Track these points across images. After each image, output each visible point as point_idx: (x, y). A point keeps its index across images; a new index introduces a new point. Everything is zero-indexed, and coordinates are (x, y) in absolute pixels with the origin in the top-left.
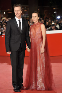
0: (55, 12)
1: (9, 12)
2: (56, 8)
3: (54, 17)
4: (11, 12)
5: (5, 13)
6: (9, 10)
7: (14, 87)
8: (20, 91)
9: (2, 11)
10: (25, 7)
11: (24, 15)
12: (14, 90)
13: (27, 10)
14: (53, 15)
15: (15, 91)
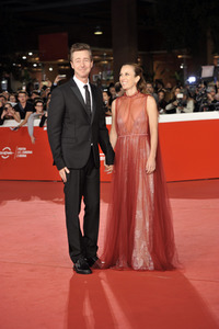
1: (62, 67)
2: (184, 56)
3: (178, 77)
4: (67, 67)
6: (62, 61)
9: (43, 65)
12: (75, 268)
13: (109, 61)
14: (176, 74)
15: (78, 272)
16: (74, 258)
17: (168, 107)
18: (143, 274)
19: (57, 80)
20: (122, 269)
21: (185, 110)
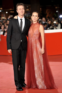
0: (57, 11)
1: (11, 12)
2: (58, 7)
3: (56, 15)
4: (13, 12)
5: (7, 13)
6: (11, 9)
7: (17, 86)
8: (23, 90)
9: (4, 11)
10: (28, 7)
11: (26, 14)
13: (29, 9)
14: (55, 14)
16: (16, 84)
17: (51, 27)
18: (43, 91)
19: (9, 17)
20: (34, 89)
21: (57, 28)
